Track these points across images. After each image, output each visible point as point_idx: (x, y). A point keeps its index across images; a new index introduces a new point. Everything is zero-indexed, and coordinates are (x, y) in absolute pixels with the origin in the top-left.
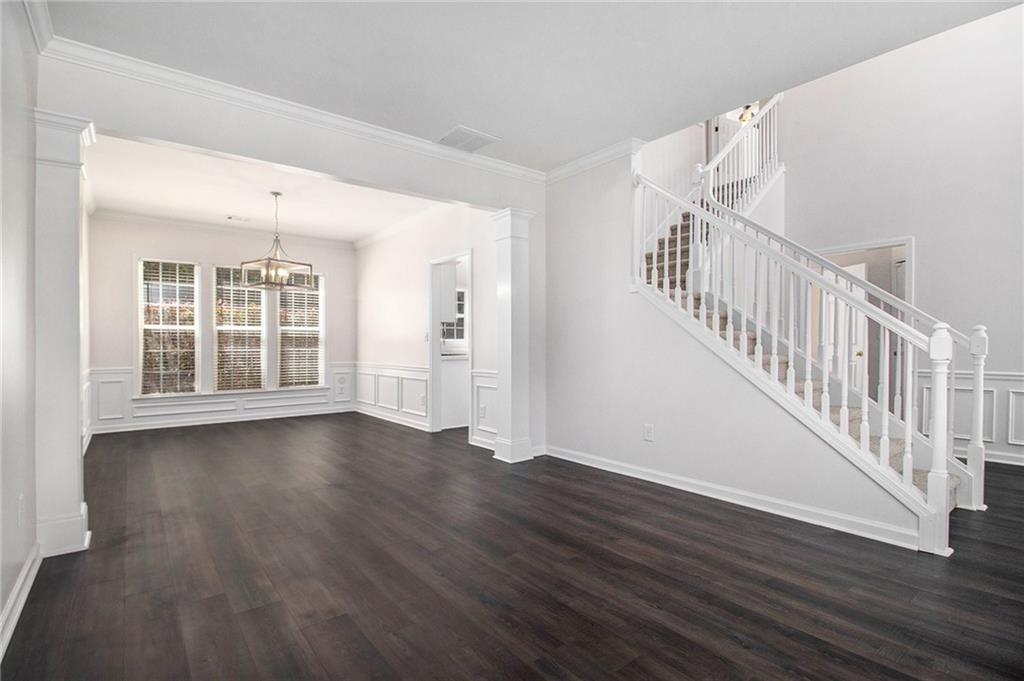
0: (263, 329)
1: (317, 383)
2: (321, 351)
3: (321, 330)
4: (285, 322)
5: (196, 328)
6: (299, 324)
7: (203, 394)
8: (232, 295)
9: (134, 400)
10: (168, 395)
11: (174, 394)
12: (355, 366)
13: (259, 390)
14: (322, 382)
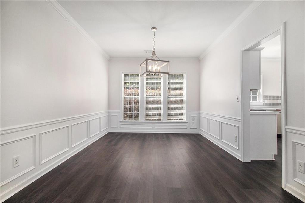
0: (162, 97)
1: (182, 120)
2: (184, 106)
3: (184, 97)
4: (170, 94)
5: (139, 97)
6: (176, 95)
7: (141, 121)
8: (151, 84)
9: (120, 122)
10: (130, 121)
11: (132, 121)
12: (199, 113)
13: (160, 121)
14: (185, 120)
